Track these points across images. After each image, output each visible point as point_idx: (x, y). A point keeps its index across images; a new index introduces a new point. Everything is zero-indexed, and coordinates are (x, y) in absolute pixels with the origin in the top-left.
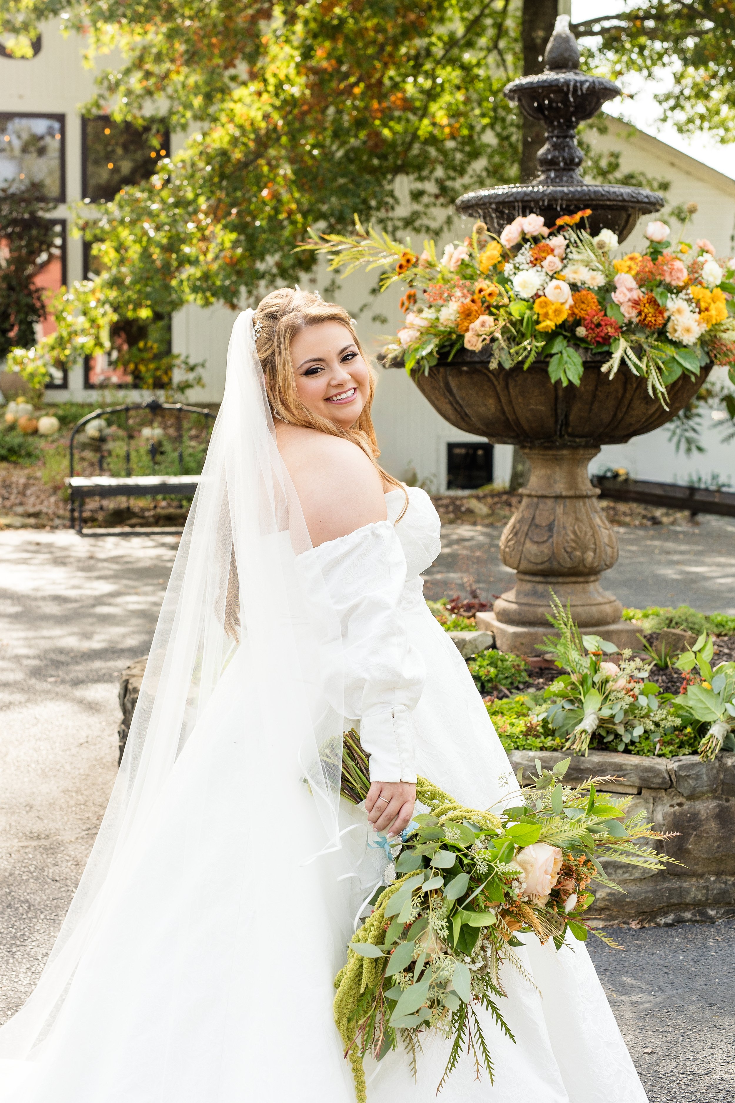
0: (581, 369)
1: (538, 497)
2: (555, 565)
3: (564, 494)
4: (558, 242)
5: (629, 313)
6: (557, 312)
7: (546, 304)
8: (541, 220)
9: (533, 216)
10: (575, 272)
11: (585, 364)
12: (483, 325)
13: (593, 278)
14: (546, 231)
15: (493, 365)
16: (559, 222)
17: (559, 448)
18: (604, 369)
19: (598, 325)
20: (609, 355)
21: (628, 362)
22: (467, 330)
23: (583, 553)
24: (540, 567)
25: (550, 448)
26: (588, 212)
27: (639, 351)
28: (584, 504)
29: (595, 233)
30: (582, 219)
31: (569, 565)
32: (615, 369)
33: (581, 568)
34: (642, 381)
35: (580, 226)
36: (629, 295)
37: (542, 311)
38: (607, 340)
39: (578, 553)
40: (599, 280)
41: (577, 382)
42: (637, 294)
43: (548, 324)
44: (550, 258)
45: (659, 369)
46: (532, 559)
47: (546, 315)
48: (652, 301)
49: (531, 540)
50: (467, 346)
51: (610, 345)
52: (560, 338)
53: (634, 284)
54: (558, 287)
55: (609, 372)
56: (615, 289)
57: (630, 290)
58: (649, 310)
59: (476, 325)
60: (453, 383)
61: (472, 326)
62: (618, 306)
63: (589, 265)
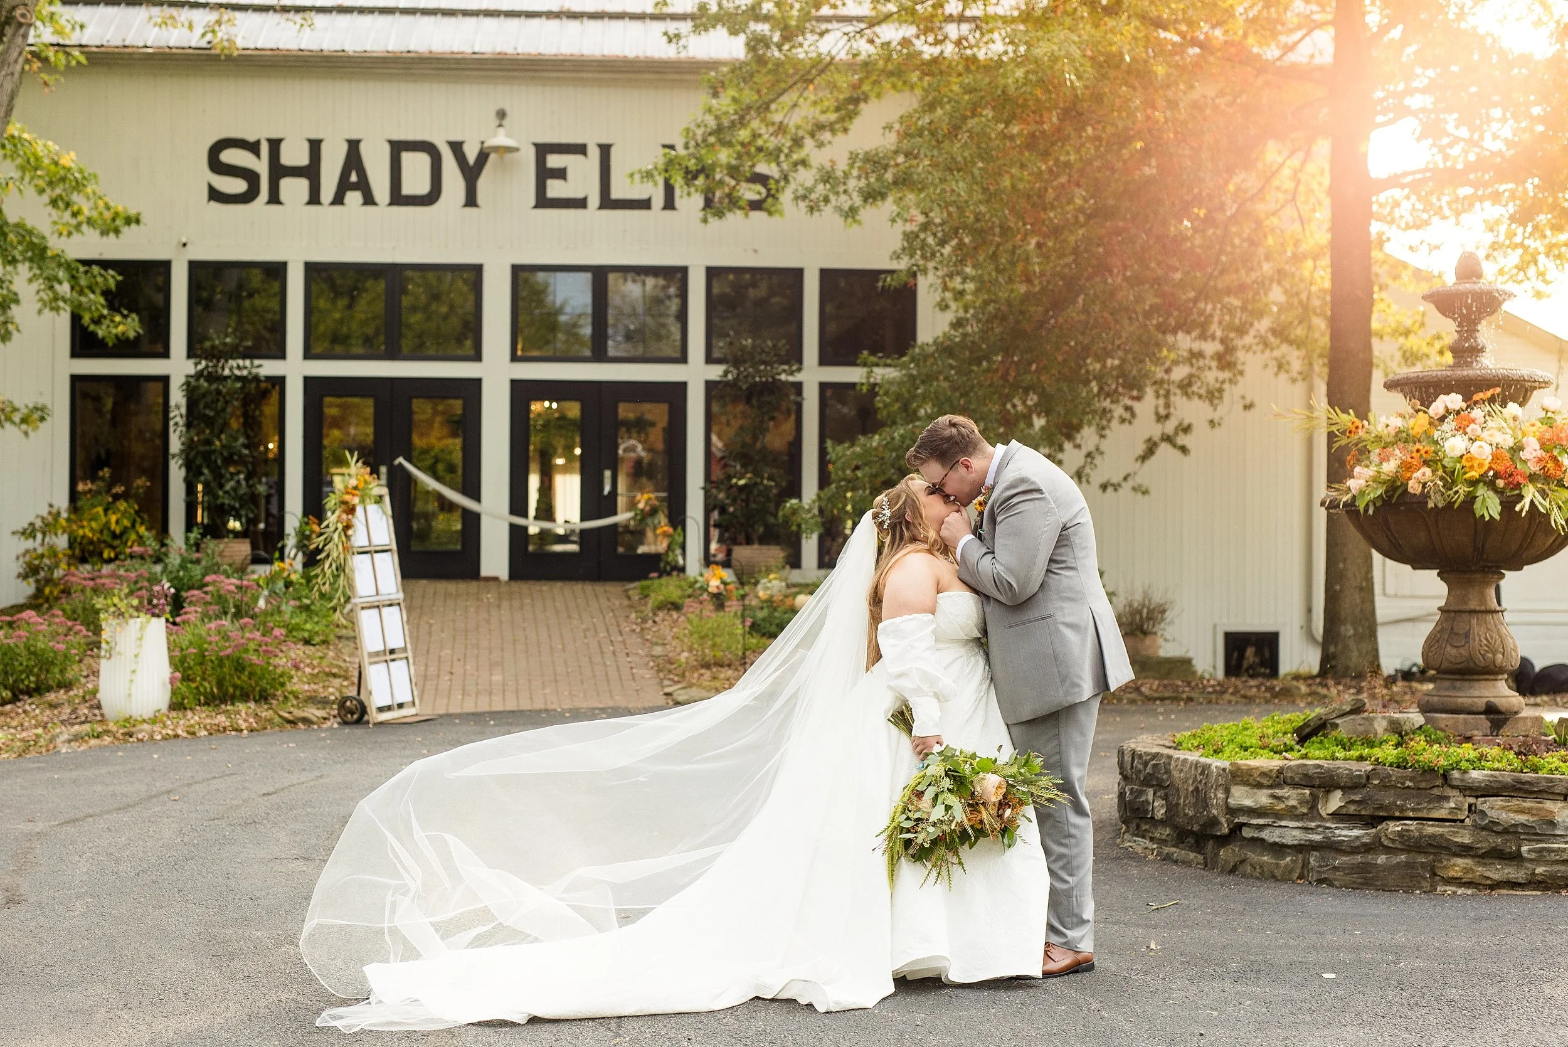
0: (1499, 508)
1: (1455, 612)
2: (1472, 665)
3: (1478, 608)
4: (1477, 413)
5: (1534, 468)
6: (1481, 465)
7: (1471, 459)
8: (1460, 397)
9: (1453, 394)
10: (1491, 435)
11: (1501, 503)
12: (1424, 474)
13: (1505, 440)
14: (1464, 405)
15: (1431, 505)
16: (1476, 397)
17: (1472, 572)
18: (1517, 508)
19: (1511, 475)
20: (1521, 497)
21: (1537, 503)
22: (1410, 479)
23: (1494, 655)
24: (1459, 666)
25: (1464, 572)
26: (1498, 390)
27: (1544, 495)
29: (1504, 404)
30: (1493, 395)
31: (1482, 665)
32: (1527, 508)
33: (1492, 667)
34: (1547, 516)
35: (1492, 400)
36: (1534, 454)
37: (1468, 464)
38: (1518, 486)
39: (1490, 655)
40: (1509, 442)
41: (1497, 517)
42: (1540, 453)
43: (1474, 474)
44: (1472, 426)
45: (1560, 508)
46: (1453, 660)
47: (1472, 467)
48: (1555, 459)
49: (1452, 645)
50: (1410, 490)
51: (1521, 489)
52: (1481, 484)
53: (1538, 447)
54: (1481, 447)
55: (1521, 510)
56: (1522, 449)
57: (1535, 451)
58: (1550, 465)
59: (1418, 474)
60: (1392, 521)
61: (1415, 475)
62: (1525, 462)
63: (1500, 429)
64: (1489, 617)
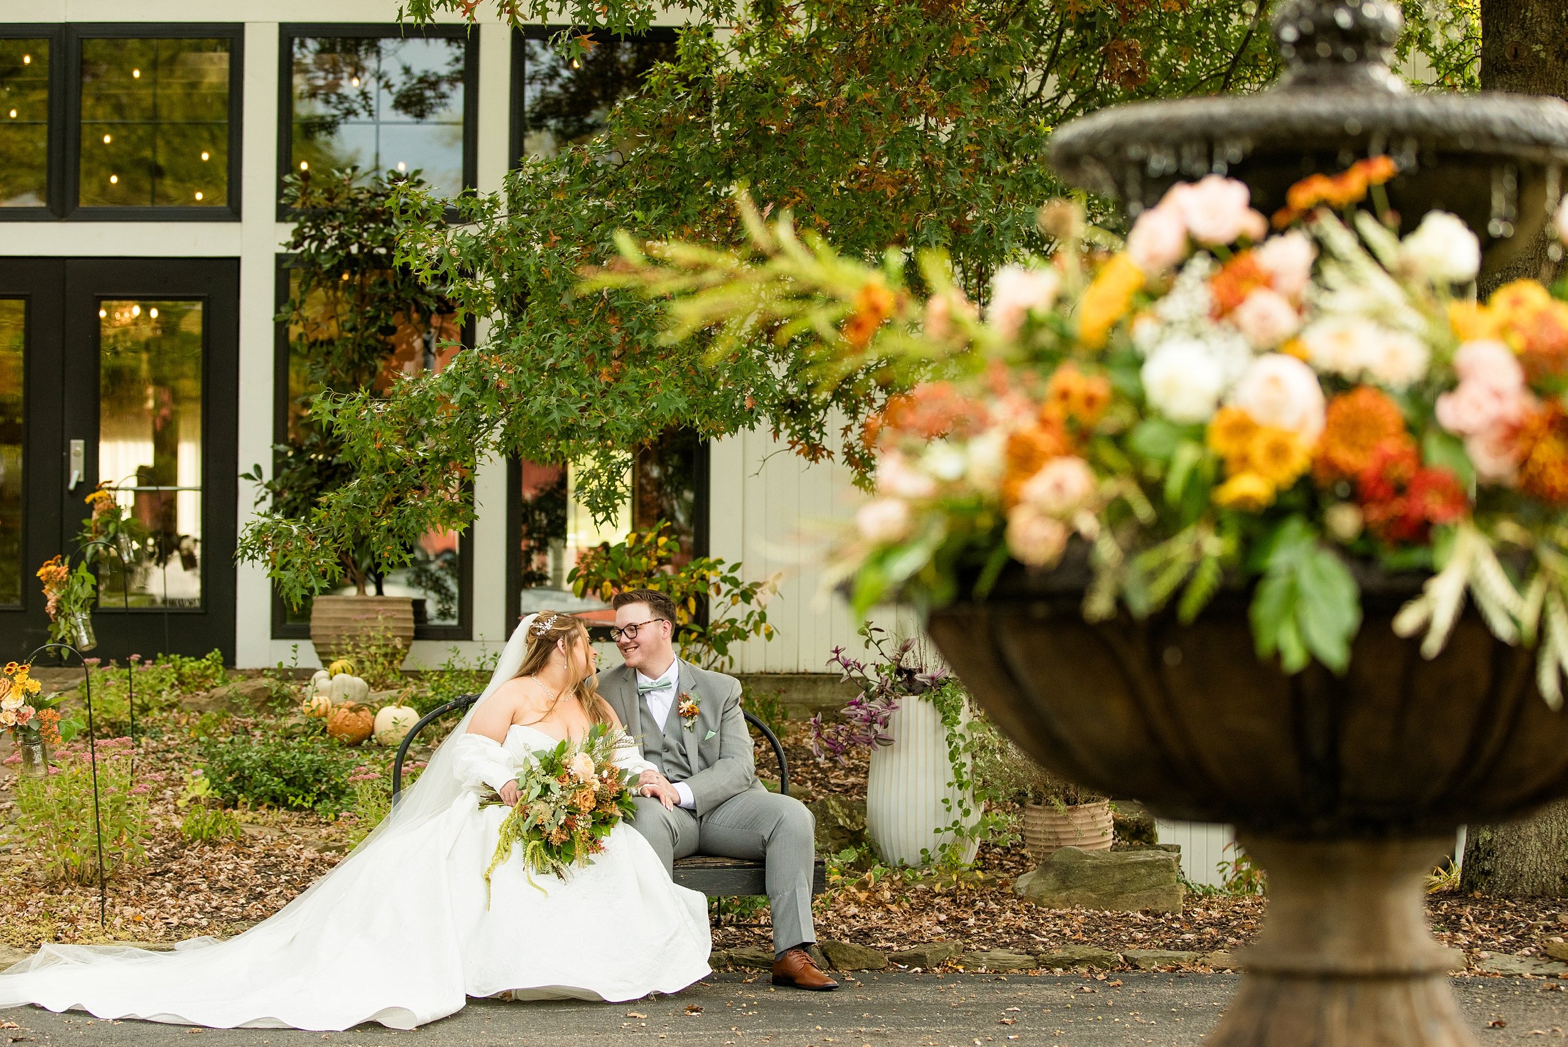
3: (1349, 968)
5: (1492, 460)
6: (1279, 452)
7: (1245, 429)
8: (1236, 194)
10: (1339, 340)
12: (1059, 487)
13: (1391, 359)
14: (1254, 224)
15: (1099, 605)
19: (1399, 490)
20: (1428, 575)
21: (1484, 599)
22: (1015, 504)
28: (1407, 998)
30: (1368, 185)
32: (1443, 620)
35: (1362, 205)
36: (1494, 409)
37: (1232, 451)
38: (1421, 533)
41: (1334, 657)
43: (1254, 486)
44: (1261, 300)
47: (1244, 462)
55: (1425, 628)
56: (1452, 385)
57: (1498, 395)
58: (1549, 448)
59: (1040, 488)
60: (1015, 650)
61: (1029, 491)
62: (1457, 440)
63: (1380, 318)
64: (1393, 997)
